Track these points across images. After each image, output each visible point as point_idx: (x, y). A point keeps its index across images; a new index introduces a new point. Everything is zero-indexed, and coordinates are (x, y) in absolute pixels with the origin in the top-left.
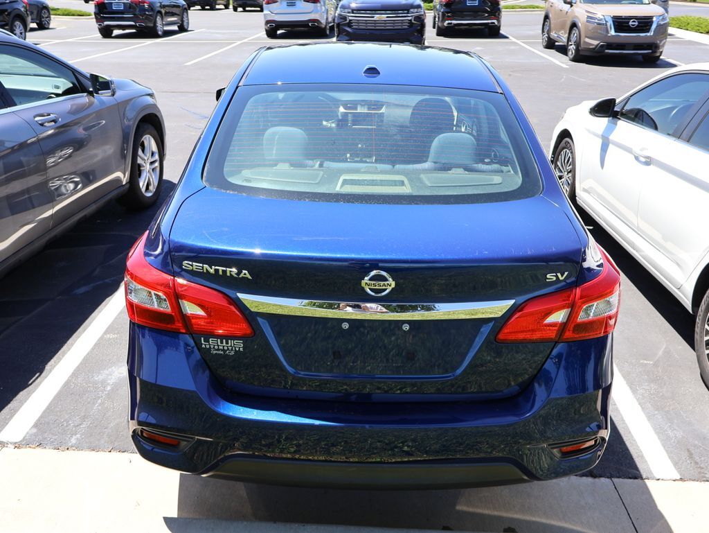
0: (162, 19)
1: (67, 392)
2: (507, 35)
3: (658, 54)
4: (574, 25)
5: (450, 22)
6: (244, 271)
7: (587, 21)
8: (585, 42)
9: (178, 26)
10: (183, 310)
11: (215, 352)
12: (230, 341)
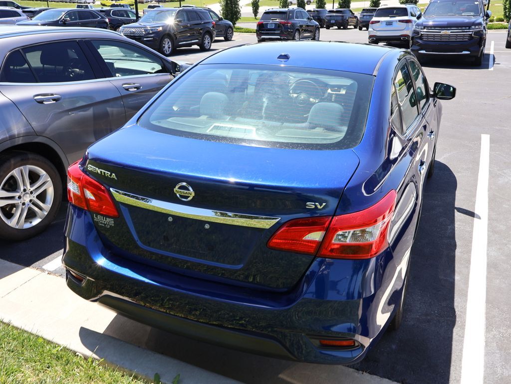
0: (299, 35)
6: (113, 174)
10: (85, 195)
11: (101, 224)
12: (107, 219)
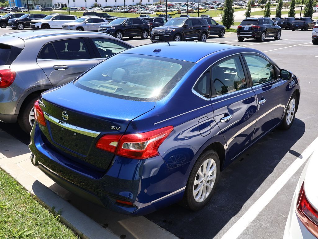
0: (265, 34)
6: (44, 105)
9: (274, 37)
11: (41, 129)
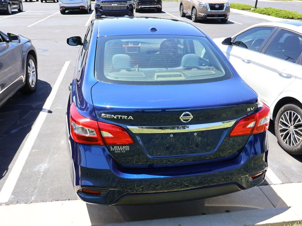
0: (11, 6)
1: (22, 177)
2: (165, 12)
3: (227, 19)
4: (194, 7)
5: (141, 6)
7: (199, 6)
8: (199, 14)
9: (18, 10)
10: (103, 135)
11: (117, 152)
12: (123, 147)
